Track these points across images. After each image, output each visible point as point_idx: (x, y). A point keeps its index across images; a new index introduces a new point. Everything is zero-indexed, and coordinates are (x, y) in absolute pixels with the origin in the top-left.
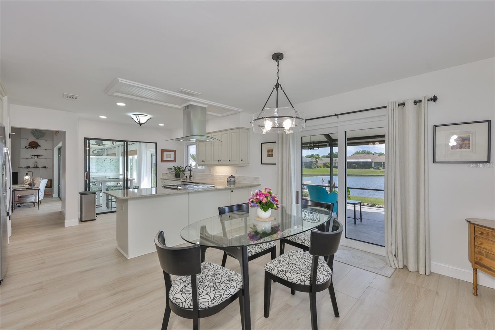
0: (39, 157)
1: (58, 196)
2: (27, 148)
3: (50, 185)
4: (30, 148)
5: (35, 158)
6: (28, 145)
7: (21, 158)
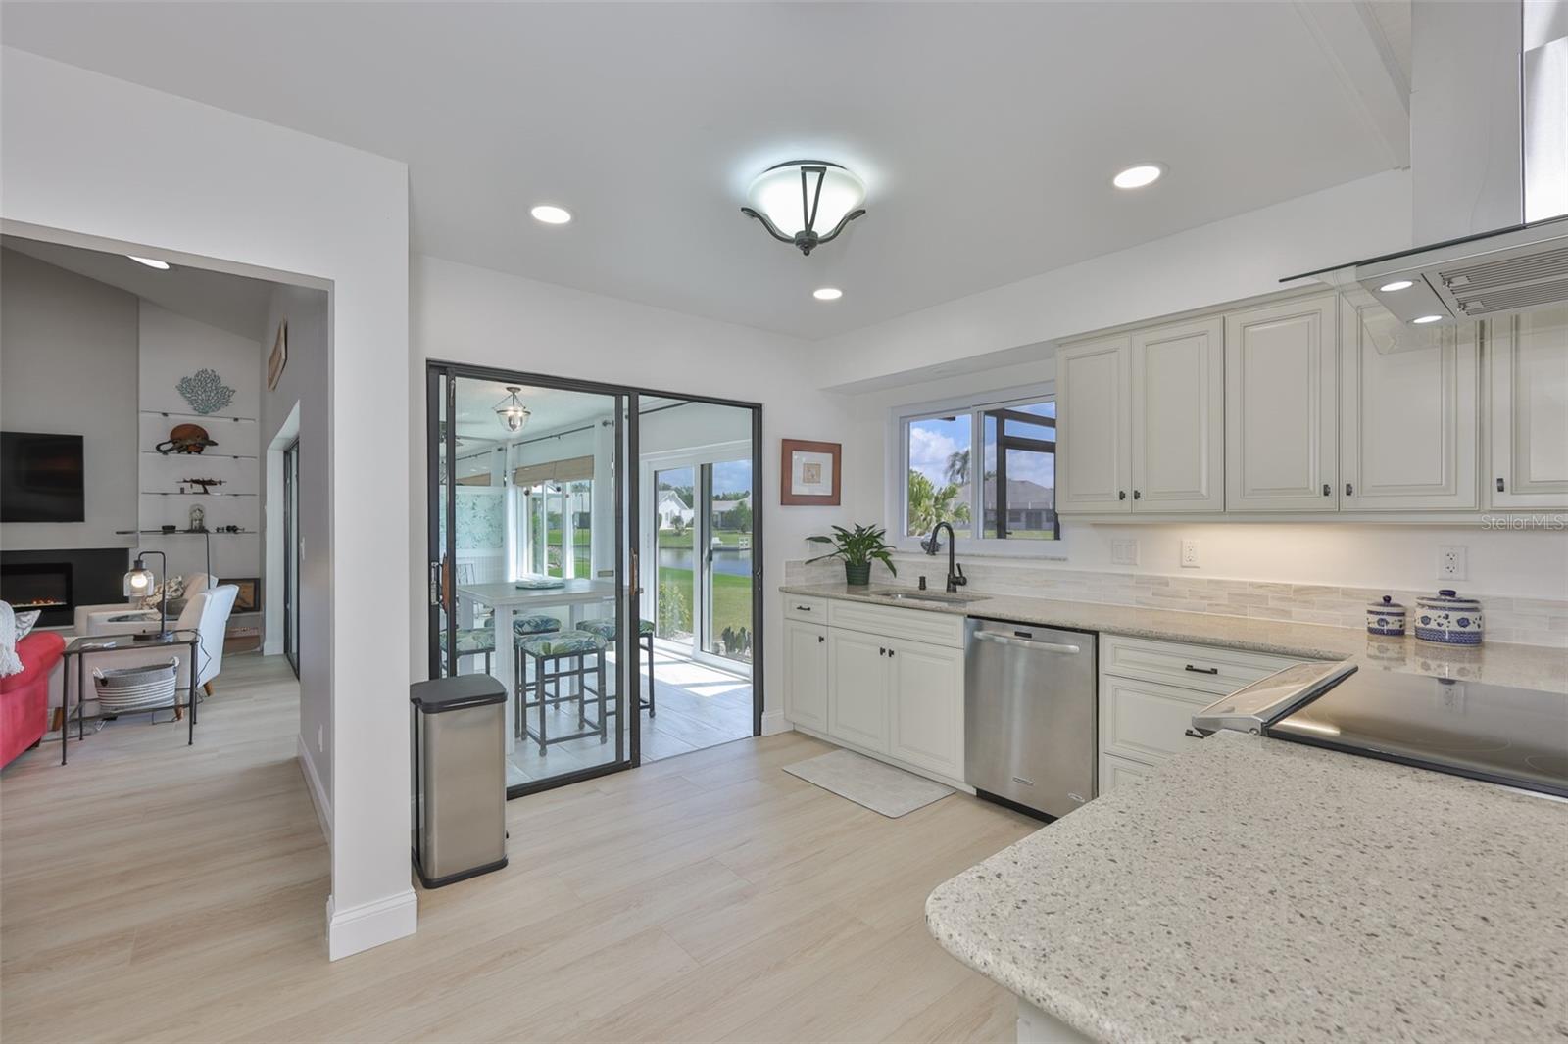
0: (207, 487)
1: (282, 652)
2: (165, 452)
3: (250, 601)
4: (176, 451)
5: (195, 493)
6: (169, 439)
7: (141, 491)
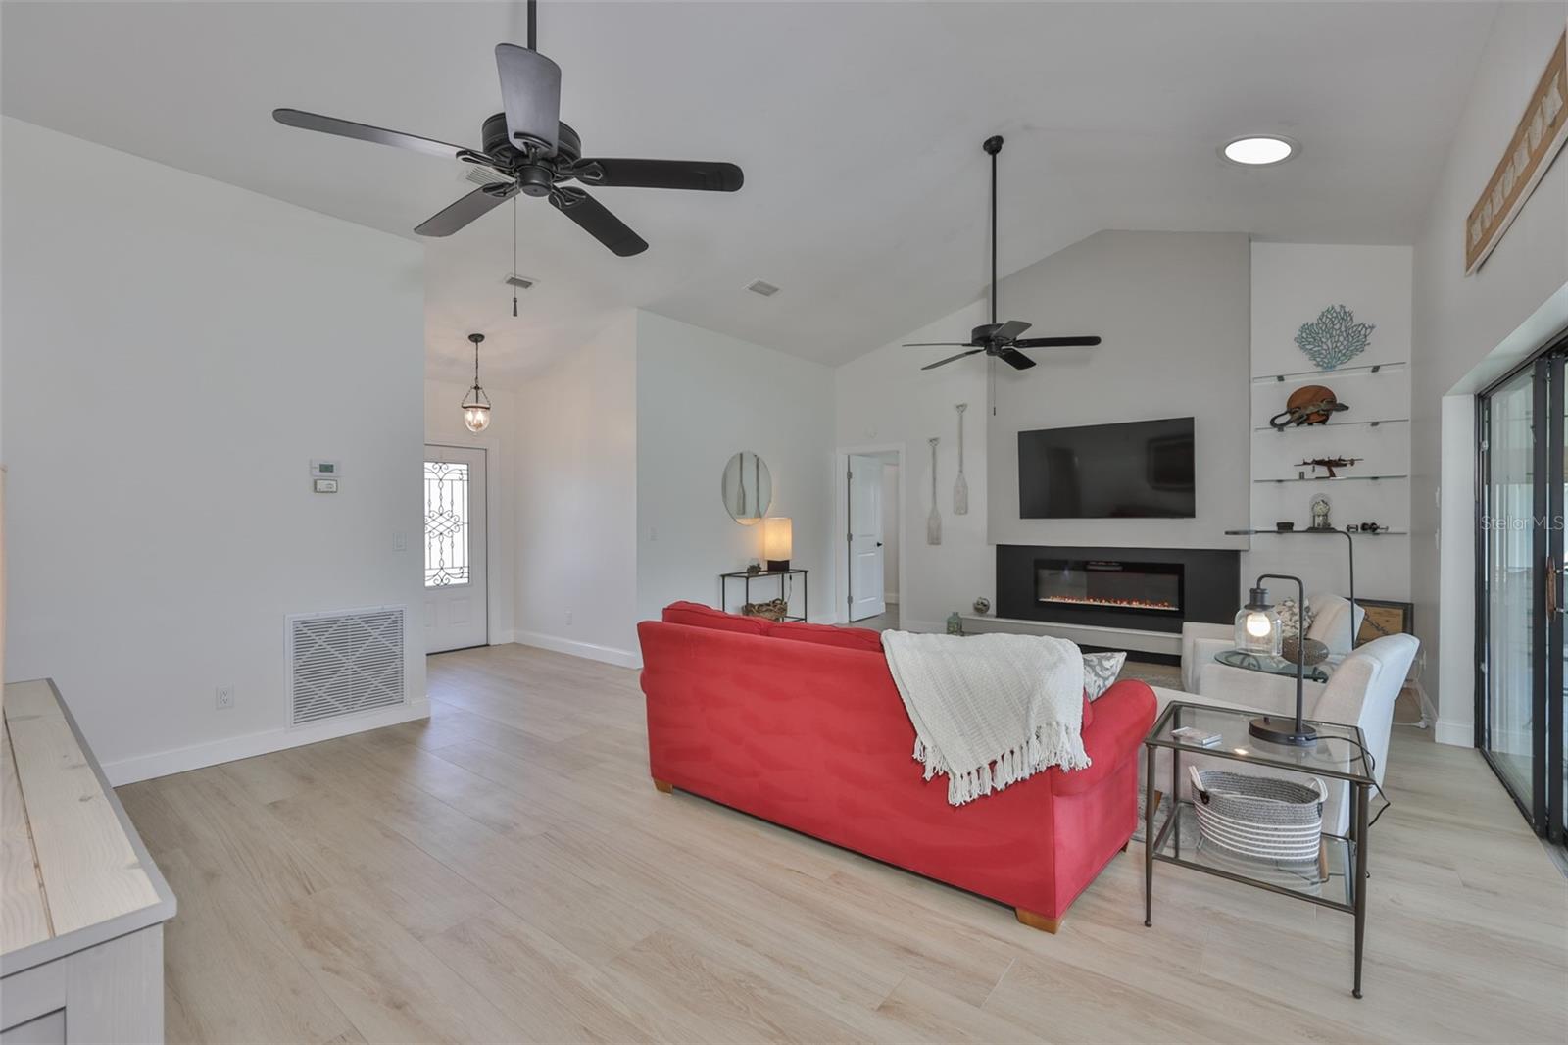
0: (1334, 469)
1: (1468, 741)
2: (1281, 427)
4: (1293, 424)
5: (1317, 478)
6: (1285, 409)
7: (1253, 479)
